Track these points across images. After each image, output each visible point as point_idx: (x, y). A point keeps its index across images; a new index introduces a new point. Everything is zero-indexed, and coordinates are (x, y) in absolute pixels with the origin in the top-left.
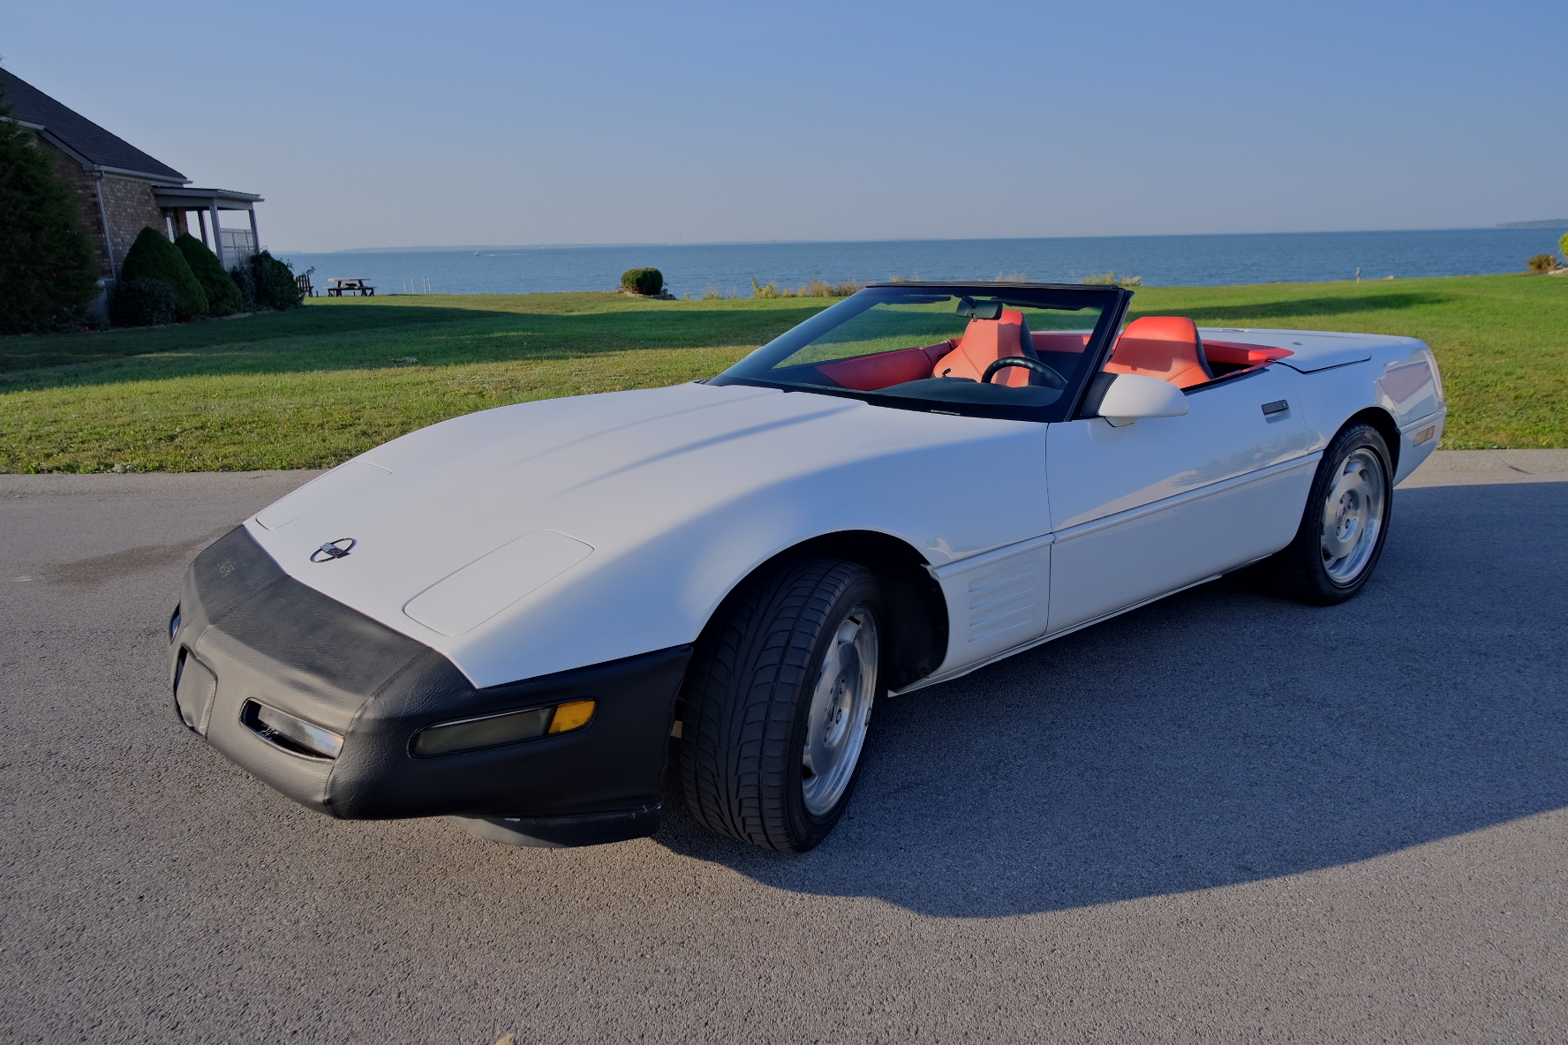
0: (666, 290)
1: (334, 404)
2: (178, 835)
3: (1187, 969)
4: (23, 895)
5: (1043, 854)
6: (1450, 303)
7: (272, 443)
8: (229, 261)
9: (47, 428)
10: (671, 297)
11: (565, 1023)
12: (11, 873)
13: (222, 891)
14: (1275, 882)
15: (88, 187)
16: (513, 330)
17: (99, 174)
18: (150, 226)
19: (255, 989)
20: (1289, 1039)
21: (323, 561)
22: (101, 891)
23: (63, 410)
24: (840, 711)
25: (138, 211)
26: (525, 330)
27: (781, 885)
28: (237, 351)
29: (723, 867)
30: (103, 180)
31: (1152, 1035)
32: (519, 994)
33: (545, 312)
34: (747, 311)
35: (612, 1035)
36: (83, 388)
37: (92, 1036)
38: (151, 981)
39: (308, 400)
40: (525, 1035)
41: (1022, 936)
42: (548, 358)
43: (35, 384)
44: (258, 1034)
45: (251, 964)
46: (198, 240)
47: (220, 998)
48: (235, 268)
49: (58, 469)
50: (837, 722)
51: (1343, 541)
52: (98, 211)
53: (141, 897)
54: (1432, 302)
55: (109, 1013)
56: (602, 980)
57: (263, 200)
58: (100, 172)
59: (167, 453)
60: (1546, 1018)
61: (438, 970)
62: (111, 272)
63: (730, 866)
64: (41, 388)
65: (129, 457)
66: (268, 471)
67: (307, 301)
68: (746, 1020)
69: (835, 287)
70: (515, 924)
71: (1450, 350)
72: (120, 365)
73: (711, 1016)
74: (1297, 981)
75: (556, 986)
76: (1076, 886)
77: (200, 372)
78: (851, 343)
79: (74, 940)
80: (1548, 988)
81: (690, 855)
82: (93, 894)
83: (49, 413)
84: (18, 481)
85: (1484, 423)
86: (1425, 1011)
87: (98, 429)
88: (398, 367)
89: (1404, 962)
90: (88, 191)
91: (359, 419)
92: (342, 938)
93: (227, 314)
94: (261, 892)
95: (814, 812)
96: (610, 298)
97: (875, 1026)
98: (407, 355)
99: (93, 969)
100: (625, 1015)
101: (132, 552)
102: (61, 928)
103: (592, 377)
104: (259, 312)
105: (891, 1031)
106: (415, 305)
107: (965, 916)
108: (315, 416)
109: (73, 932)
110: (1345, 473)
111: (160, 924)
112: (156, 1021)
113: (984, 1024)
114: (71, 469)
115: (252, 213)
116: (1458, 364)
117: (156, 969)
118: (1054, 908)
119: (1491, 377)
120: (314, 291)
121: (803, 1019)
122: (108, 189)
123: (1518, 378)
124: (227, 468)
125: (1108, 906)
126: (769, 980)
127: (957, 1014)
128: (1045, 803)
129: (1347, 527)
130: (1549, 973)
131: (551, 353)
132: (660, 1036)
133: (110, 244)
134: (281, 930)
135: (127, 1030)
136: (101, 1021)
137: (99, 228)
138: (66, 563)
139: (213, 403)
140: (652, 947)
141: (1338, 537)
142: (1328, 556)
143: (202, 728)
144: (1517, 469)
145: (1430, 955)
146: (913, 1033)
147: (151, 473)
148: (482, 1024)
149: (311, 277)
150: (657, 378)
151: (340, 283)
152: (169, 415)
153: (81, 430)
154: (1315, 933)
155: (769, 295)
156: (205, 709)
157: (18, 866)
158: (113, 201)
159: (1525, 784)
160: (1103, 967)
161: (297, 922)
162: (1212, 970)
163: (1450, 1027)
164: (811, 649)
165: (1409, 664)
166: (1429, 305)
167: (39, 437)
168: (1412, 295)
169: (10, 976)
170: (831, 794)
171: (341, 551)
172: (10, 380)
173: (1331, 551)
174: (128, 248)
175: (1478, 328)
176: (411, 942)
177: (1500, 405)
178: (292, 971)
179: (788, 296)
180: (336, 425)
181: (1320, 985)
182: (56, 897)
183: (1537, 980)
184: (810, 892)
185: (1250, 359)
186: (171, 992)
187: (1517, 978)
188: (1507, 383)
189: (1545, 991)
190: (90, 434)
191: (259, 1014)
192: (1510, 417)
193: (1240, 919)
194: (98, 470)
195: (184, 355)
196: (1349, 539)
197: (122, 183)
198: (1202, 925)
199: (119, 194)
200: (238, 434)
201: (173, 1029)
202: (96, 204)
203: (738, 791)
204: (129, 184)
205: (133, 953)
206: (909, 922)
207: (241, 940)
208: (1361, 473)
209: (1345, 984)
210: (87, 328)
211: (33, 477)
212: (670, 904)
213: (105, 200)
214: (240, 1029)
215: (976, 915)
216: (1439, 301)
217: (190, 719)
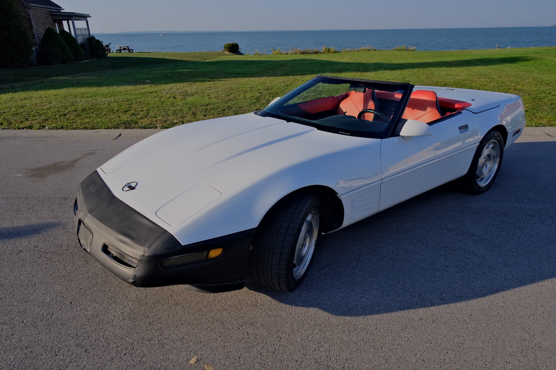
0: (240, 51)
1: (122, 101)
2: (81, 279)
3: (421, 337)
4: (31, 301)
5: (374, 293)
6: (531, 61)
7: (101, 118)
8: (80, 40)
9: (20, 110)
10: (242, 54)
11: (214, 353)
12: (26, 293)
13: (98, 301)
14: (452, 305)
15: (26, 12)
16: (184, 69)
17: (30, 7)
18: (50, 27)
19: (111, 338)
20: (454, 364)
21: (127, 191)
22: (57, 300)
23: (25, 102)
24: (306, 243)
25: (45, 21)
26: (189, 69)
27: (285, 303)
28: (85, 76)
29: (265, 295)
30: (32, 9)
31: (409, 361)
32: (198, 342)
33: (196, 60)
34: (270, 61)
35: (230, 357)
36: (31, 92)
37: (59, 354)
38: (77, 334)
39: (112, 99)
40: (201, 357)
41: (366, 323)
42: (198, 81)
43: (13, 90)
44: (113, 354)
45: (109, 328)
46: (68, 32)
47: (100, 341)
48: (82, 43)
49: (26, 128)
50: (305, 247)
51: (484, 172)
52: (31, 21)
53: (71, 303)
54: (524, 61)
55: (64, 345)
56: (225, 337)
57: (91, 17)
58: (30, 6)
59: (63, 121)
60: (541, 357)
61: (171, 332)
62: (37, 44)
63: (268, 295)
64: (15, 92)
65: (50, 123)
66: (100, 129)
67: (109, 55)
68: (274, 353)
69: (302, 50)
70: (196, 316)
71: (529, 82)
72: (43, 82)
73: (262, 351)
74: (458, 342)
75: (210, 339)
76: (385, 305)
77: (72, 86)
78: (308, 75)
79: (50, 318)
80: (542, 347)
81: (254, 290)
82: (55, 301)
83: (20, 103)
84: (11, 132)
85: (539, 114)
86: (500, 354)
87: (38, 111)
88: (144, 85)
89: (494, 336)
90: (26, 13)
91: (131, 108)
92: (139, 319)
93: (80, 60)
94: (111, 301)
95: (296, 278)
96: (219, 54)
97: (316, 356)
98: (147, 79)
99: (57, 329)
100: (234, 350)
101: (55, 164)
102: (45, 314)
103: (214, 91)
104: (92, 60)
105: (322, 358)
106: (148, 57)
107: (347, 316)
108: (115, 106)
109: (50, 315)
110: (487, 148)
111: (78, 313)
112: (80, 349)
113: (353, 356)
114: (30, 127)
115: (87, 22)
116: (531, 89)
117: (78, 330)
118: (377, 313)
119: (543, 95)
120: (111, 51)
121: (293, 353)
122: (34, 12)
123: (553, 96)
124: (86, 128)
125: (395, 313)
126: (281, 338)
127: (344, 352)
128: (375, 273)
129: (486, 167)
130: (543, 341)
131: (199, 79)
132: (245, 358)
133: (36, 34)
134: (118, 316)
135: (70, 352)
136: (62, 348)
137: (32, 28)
138: (33, 168)
139: (78, 100)
140: (242, 325)
141: (482, 171)
142: (478, 177)
143: (88, 250)
144: (549, 135)
145: (504, 334)
146: (329, 359)
147: (59, 130)
148: (186, 352)
149: (110, 46)
150: (238, 91)
151: (120, 47)
152: (63, 105)
153: (32, 111)
154: (465, 324)
155: (278, 53)
156: (89, 243)
157: (29, 290)
158: (36, 17)
159: (541, 268)
160: (393, 336)
161: (123, 313)
162: (429, 338)
163: (508, 360)
164: (297, 228)
165: (504, 219)
166: (523, 62)
167: (17, 114)
168: (516, 57)
169: (30, 332)
170: (302, 270)
171: (133, 187)
172: (4, 88)
173: (479, 176)
174: (42, 35)
175: (540, 72)
176: (162, 321)
177: (545, 107)
178: (123, 332)
179: (285, 54)
180: (123, 111)
181: (466, 344)
182: (43, 302)
183: (539, 344)
184: (295, 305)
185: (456, 107)
186: (84, 338)
187: (532, 343)
188: (549, 98)
189: (542, 348)
190: (36, 113)
191: (113, 347)
192: (549, 112)
193: (440, 318)
194: (40, 128)
195: (66, 78)
196: (486, 171)
197: (39, 10)
198: (427, 321)
199: (38, 14)
200: (88, 114)
201: (85, 352)
202: (30, 19)
203: (271, 274)
204: (41, 10)
205: (70, 323)
206: (328, 318)
207: (105, 320)
208: (492, 148)
209: (474, 344)
210: (30, 66)
211: (17, 131)
212: (248, 309)
213: (33, 17)
214: (107, 352)
215: (351, 315)
216: (527, 60)
217: (84, 246)
